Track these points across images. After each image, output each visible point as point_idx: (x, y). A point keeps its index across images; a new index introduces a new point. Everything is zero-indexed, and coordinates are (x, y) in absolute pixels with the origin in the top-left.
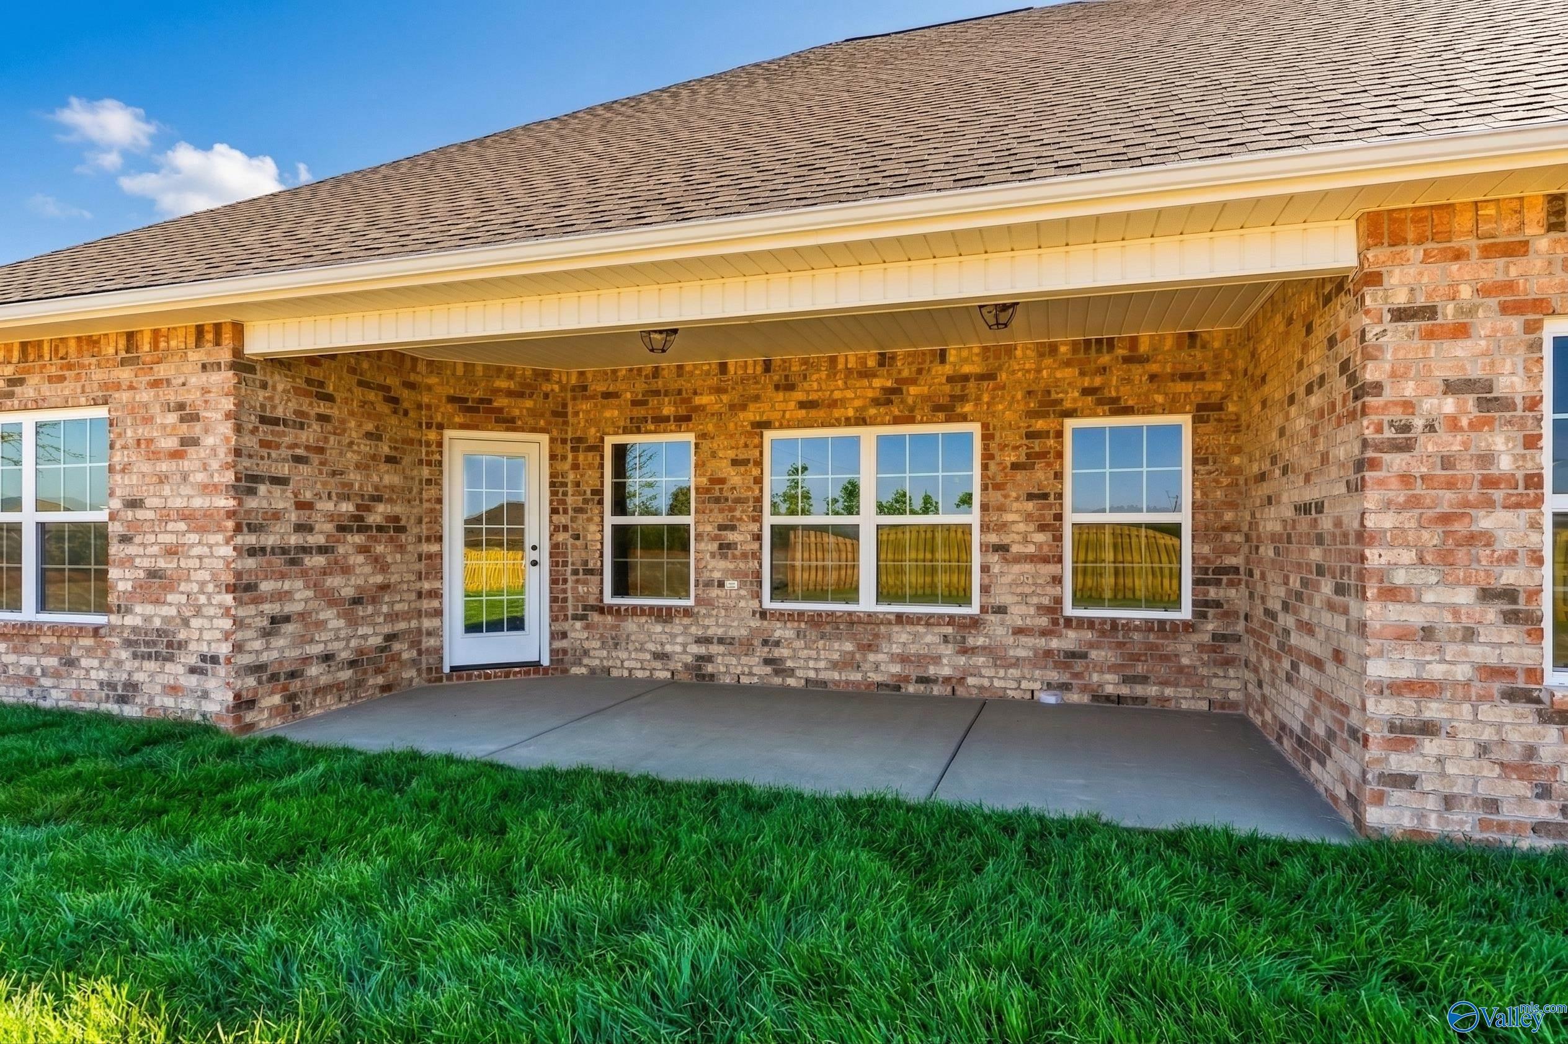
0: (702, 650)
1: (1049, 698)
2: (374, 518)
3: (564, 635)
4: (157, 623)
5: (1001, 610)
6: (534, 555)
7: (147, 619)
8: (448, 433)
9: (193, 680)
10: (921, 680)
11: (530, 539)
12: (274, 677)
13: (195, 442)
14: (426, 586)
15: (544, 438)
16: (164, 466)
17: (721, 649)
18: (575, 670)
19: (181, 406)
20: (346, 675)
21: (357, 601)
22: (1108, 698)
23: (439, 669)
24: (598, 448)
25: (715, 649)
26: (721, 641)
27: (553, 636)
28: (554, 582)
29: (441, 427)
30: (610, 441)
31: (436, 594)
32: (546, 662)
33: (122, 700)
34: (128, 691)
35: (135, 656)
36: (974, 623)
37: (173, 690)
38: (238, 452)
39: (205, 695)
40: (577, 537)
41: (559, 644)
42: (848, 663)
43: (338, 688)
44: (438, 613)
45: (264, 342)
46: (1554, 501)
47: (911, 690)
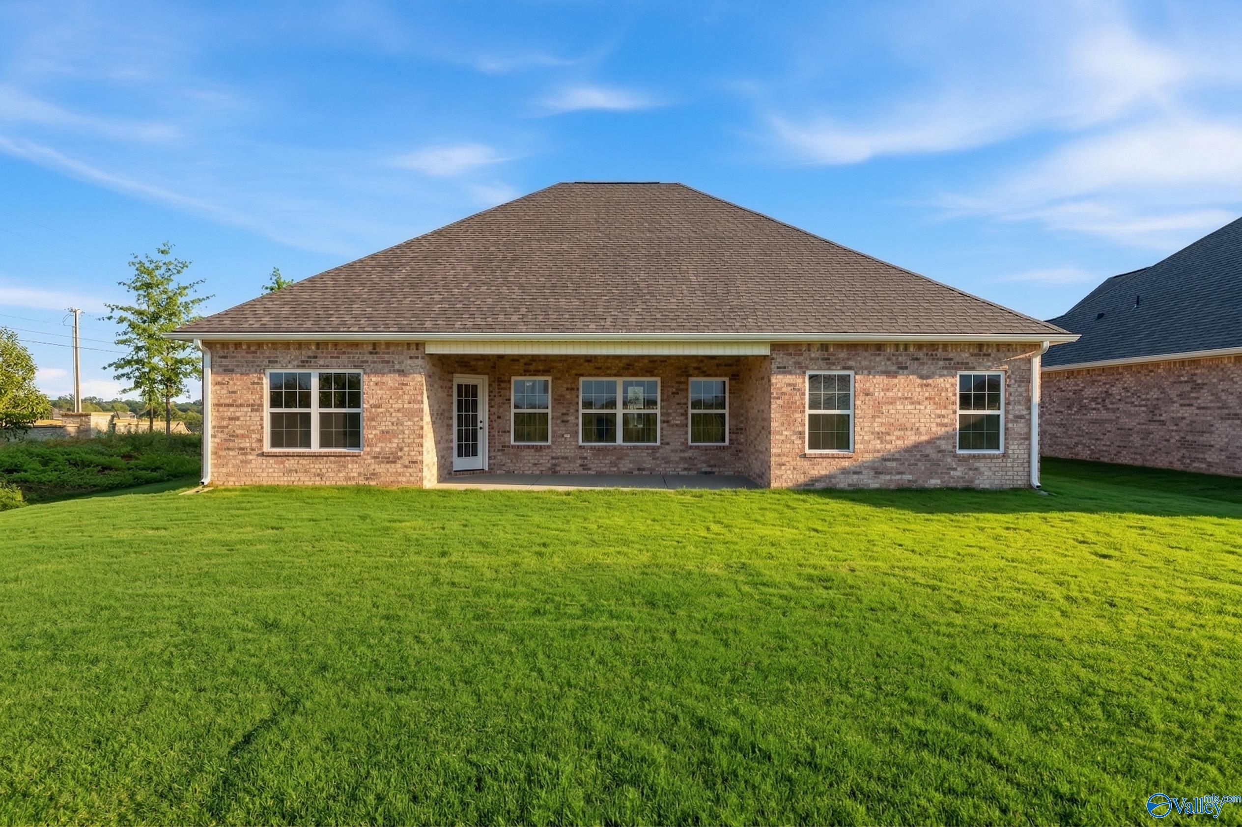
3: (494, 458)
6: (482, 426)
8: (455, 375)
11: (481, 418)
14: (449, 437)
15: (488, 377)
16: (391, 392)
17: (563, 461)
18: (499, 472)
22: (706, 473)
23: (452, 471)
24: (510, 382)
26: (563, 458)
27: (490, 458)
28: (490, 435)
29: (452, 373)
30: (514, 379)
31: (451, 441)
32: (487, 469)
38: (425, 388)
40: (500, 417)
41: (492, 461)
45: (431, 350)
46: (808, 412)
47: (635, 473)
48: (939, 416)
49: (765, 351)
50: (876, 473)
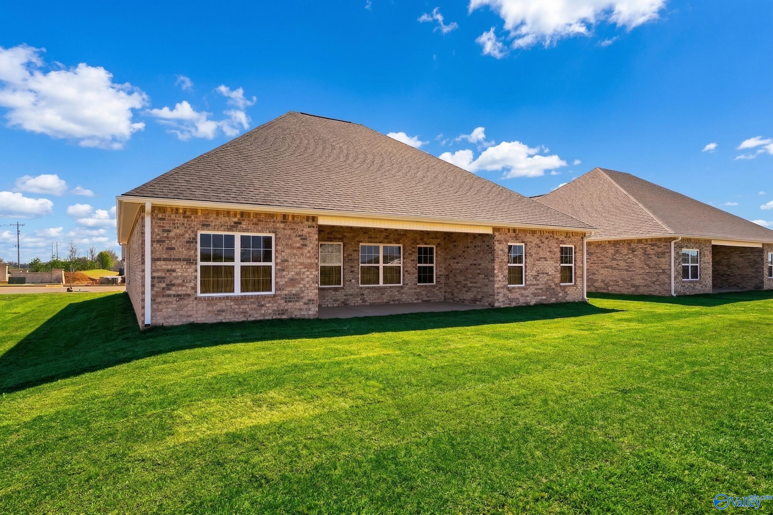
0: (346, 297)
1: (416, 301)
4: (294, 292)
5: (407, 284)
7: (291, 291)
9: (306, 307)
10: (393, 301)
13: (305, 245)
19: (302, 236)
25: (348, 297)
33: (283, 314)
34: (284, 312)
35: (286, 302)
36: (402, 287)
37: (301, 310)
39: (310, 310)
42: (379, 298)
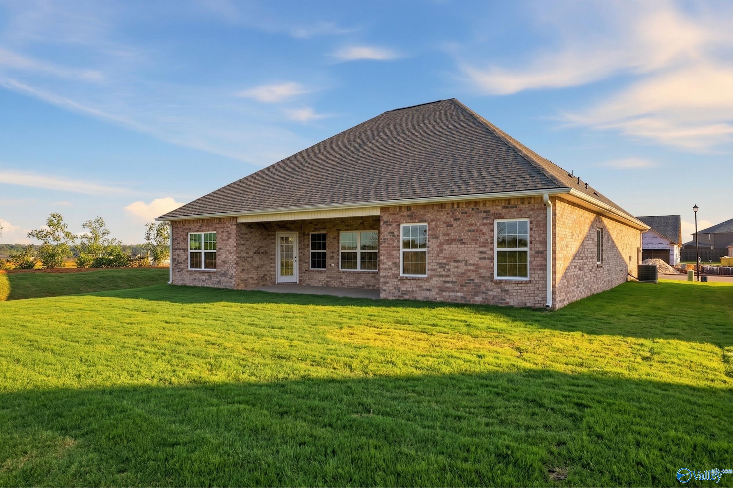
2: (262, 250)
3: (302, 277)
6: (295, 259)
8: (277, 232)
11: (295, 255)
12: (243, 280)
14: (272, 265)
15: (298, 233)
16: (225, 242)
17: (331, 279)
18: (303, 284)
20: (256, 282)
21: (258, 267)
23: (275, 282)
24: (309, 235)
27: (299, 277)
28: (299, 265)
29: (275, 231)
30: (311, 233)
31: (274, 267)
32: (298, 283)
38: (237, 240)
40: (304, 255)
41: (301, 278)
43: (255, 284)
44: (275, 271)
45: (240, 221)
46: (402, 250)
47: (365, 288)
48: (481, 252)
49: (377, 212)
50: (440, 290)
